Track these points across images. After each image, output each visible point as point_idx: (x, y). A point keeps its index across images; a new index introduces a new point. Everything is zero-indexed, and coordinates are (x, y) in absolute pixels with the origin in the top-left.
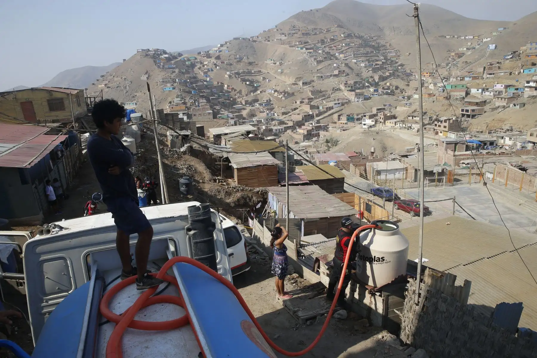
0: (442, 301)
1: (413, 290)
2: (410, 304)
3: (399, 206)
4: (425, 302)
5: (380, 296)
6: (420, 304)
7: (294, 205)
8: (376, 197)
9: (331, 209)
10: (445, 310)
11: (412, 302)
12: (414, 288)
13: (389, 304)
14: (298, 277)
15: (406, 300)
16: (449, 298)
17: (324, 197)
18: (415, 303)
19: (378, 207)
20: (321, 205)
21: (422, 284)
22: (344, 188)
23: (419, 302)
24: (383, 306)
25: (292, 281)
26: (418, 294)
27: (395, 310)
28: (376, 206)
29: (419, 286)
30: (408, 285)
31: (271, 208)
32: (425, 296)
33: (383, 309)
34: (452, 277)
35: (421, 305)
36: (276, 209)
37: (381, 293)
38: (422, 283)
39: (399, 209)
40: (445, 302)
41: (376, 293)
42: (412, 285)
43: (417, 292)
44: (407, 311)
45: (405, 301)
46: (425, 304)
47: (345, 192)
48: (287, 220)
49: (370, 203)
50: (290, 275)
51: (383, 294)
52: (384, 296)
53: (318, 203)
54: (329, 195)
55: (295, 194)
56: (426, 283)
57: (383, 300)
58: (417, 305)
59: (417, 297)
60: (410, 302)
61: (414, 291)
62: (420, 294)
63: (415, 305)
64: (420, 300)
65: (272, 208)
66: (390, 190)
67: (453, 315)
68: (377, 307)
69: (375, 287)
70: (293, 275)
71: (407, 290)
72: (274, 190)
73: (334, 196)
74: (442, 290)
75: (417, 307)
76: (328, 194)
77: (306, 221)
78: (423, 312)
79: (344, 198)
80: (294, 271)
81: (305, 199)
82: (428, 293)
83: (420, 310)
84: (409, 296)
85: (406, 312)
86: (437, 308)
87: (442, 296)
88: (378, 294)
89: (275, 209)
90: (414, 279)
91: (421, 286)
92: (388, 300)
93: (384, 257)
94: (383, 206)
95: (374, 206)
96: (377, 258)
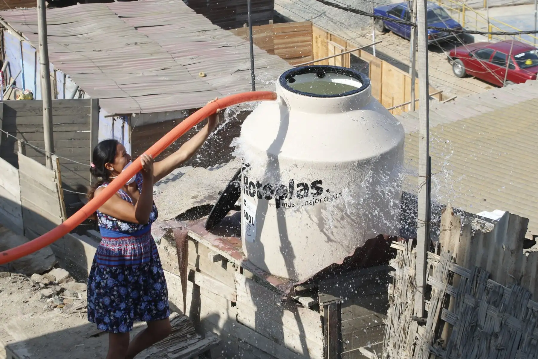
0: (489, 302)
1: (407, 278)
2: (402, 322)
3: (467, 64)
4: (444, 310)
5: (314, 307)
6: (428, 320)
7: (94, 71)
8: (391, 37)
9: (228, 79)
10: (497, 330)
11: (407, 315)
12: (412, 273)
13: (343, 333)
14: (67, 280)
15: (389, 311)
16: (508, 291)
17: (203, 37)
18: (415, 319)
19: (394, 68)
20: (190, 68)
21: (433, 257)
22: (276, 8)
23: (425, 314)
24: (325, 339)
25: (47, 292)
26: (421, 289)
27: (362, 350)
28: (385, 65)
29: (426, 263)
30: (393, 263)
31: (14, 83)
32: (442, 291)
33: (325, 350)
34: (517, 222)
35: (432, 321)
36: (32, 90)
37: (315, 297)
38: (433, 252)
39: (466, 75)
40: (496, 304)
41: (301, 300)
42: (404, 263)
43: (419, 282)
44: (395, 346)
45: (389, 315)
46: (443, 318)
47: (280, 19)
48: (45, 105)
49: (365, 56)
50: (41, 274)
51: (323, 299)
52: (326, 307)
53: (182, 61)
54: (219, 32)
55: (99, 32)
56: (444, 250)
57: (323, 319)
58: (422, 323)
59: (419, 296)
60: (402, 317)
61: (412, 281)
62: (427, 290)
63: (415, 323)
64: (430, 306)
65: (19, 84)
66: (437, 12)
67: (518, 338)
68: (309, 346)
69: (293, 278)
70: (51, 273)
71: (391, 280)
72: (22, 19)
73: (238, 34)
74: (489, 267)
75: (421, 329)
76: (215, 26)
77: (137, 123)
78: (439, 344)
79: (276, 41)
80: (53, 260)
81: (133, 48)
82: (450, 283)
83: (430, 337)
84: (398, 300)
85: (390, 349)
86: (474, 326)
87: (489, 286)
88: (305, 301)
89: (30, 87)
90: (411, 241)
91: (430, 262)
92: (340, 320)
93: (320, 182)
94: (410, 65)
95: (377, 65)
96: (298, 186)
